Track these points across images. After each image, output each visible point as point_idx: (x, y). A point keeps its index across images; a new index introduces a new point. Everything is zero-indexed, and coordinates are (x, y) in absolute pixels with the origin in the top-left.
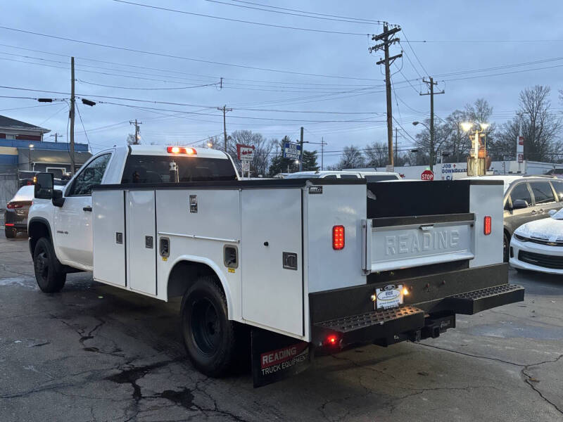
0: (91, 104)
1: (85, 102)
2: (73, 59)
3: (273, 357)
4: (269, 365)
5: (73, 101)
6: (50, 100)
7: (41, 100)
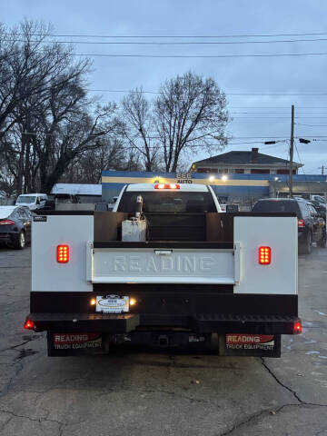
0: (306, 142)
1: (302, 141)
2: (293, 107)
3: (65, 338)
4: (60, 343)
5: (292, 141)
6: (274, 143)
7: (267, 143)
